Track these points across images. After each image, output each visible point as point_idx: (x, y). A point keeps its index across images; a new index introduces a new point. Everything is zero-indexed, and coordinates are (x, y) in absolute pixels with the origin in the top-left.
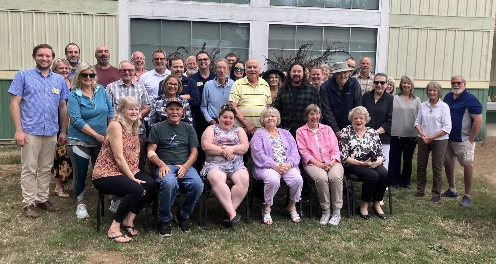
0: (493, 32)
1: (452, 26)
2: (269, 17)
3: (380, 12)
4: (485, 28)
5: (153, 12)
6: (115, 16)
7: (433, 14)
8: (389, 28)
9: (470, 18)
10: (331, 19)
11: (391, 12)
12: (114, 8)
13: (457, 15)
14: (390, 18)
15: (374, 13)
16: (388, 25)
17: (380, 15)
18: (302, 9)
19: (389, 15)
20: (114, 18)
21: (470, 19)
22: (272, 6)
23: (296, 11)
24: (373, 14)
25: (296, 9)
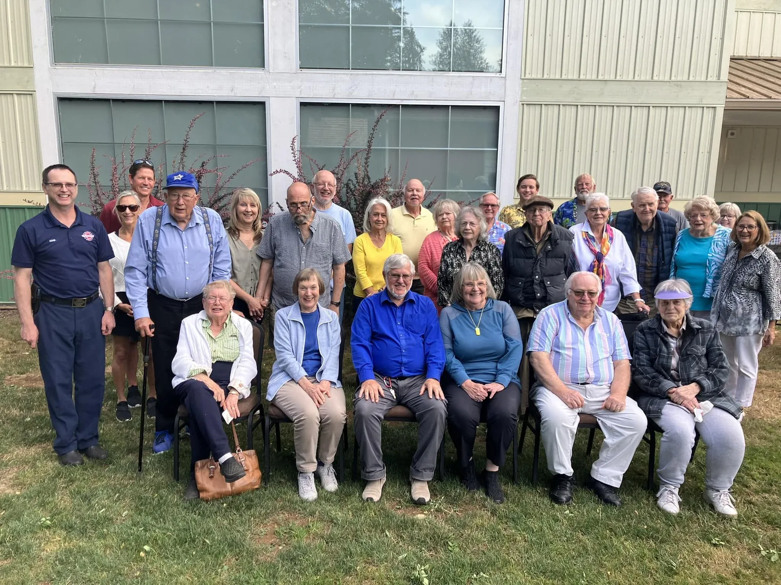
0: (723, 109)
1: (641, 100)
2: (299, 90)
3: (504, 76)
4: (706, 102)
5: (95, 87)
6: (31, 94)
7: (606, 78)
8: (521, 106)
9: (678, 84)
10: (413, 92)
11: (525, 76)
12: (28, 82)
13: (652, 78)
14: (523, 87)
15: (493, 79)
16: (519, 100)
17: (504, 81)
18: (358, 74)
19: (521, 81)
20: (29, 98)
21: (677, 86)
22: (304, 71)
23: (347, 78)
24: (491, 80)
25: (347, 74)
